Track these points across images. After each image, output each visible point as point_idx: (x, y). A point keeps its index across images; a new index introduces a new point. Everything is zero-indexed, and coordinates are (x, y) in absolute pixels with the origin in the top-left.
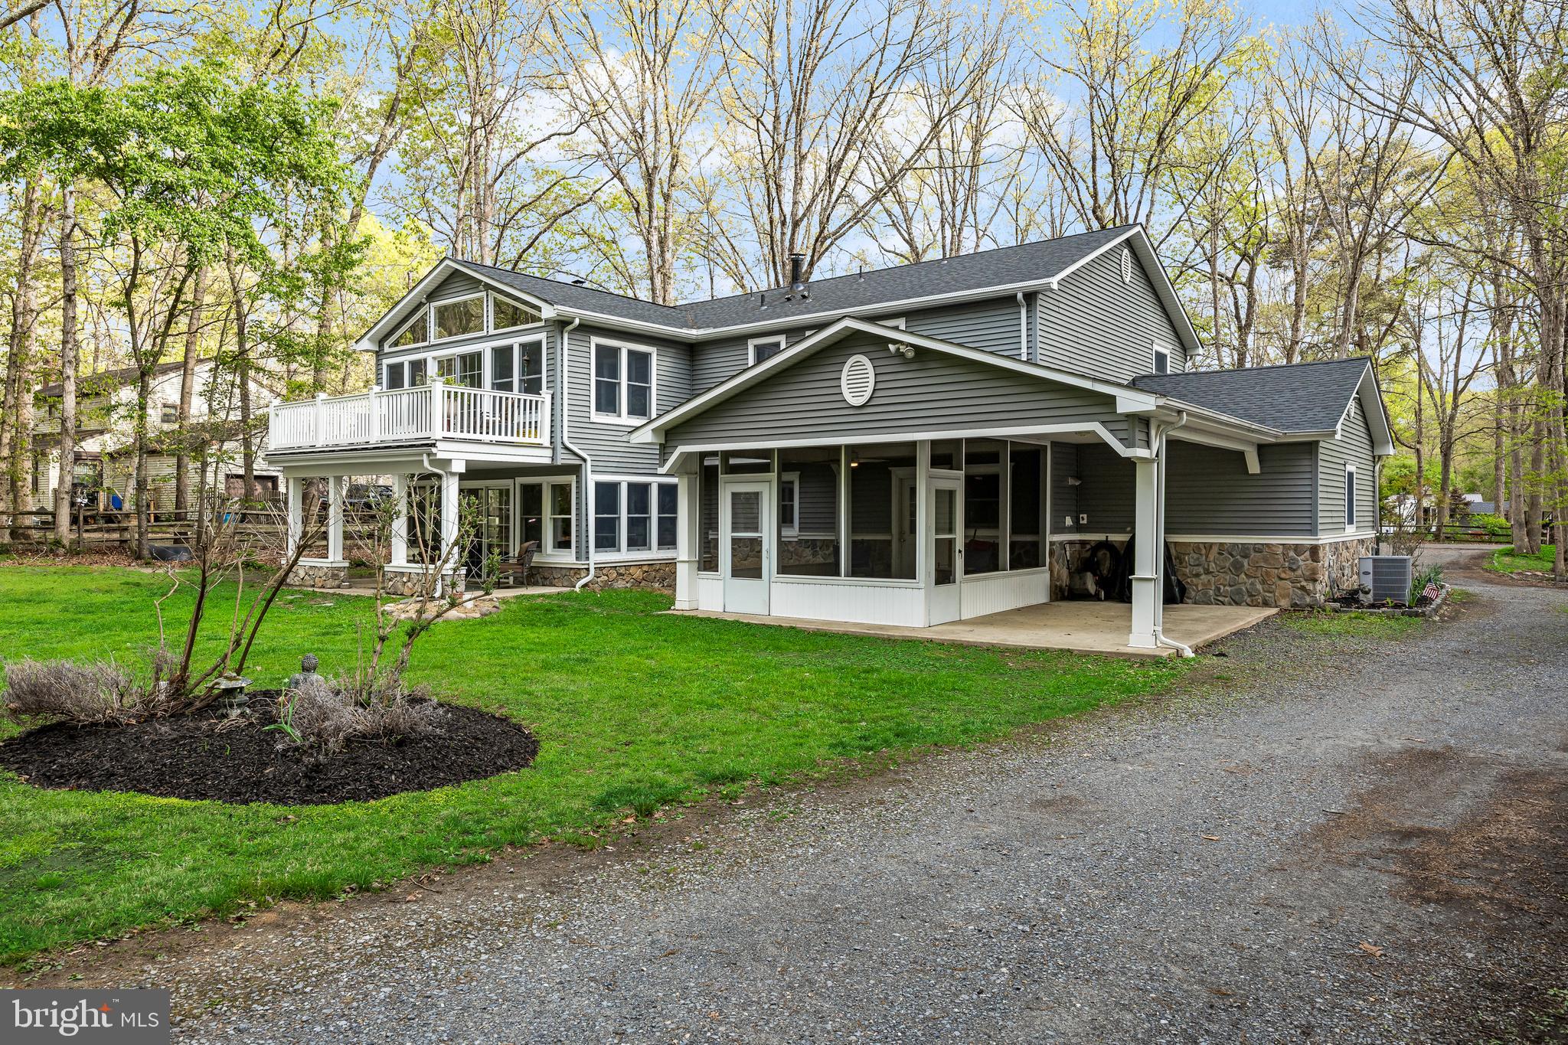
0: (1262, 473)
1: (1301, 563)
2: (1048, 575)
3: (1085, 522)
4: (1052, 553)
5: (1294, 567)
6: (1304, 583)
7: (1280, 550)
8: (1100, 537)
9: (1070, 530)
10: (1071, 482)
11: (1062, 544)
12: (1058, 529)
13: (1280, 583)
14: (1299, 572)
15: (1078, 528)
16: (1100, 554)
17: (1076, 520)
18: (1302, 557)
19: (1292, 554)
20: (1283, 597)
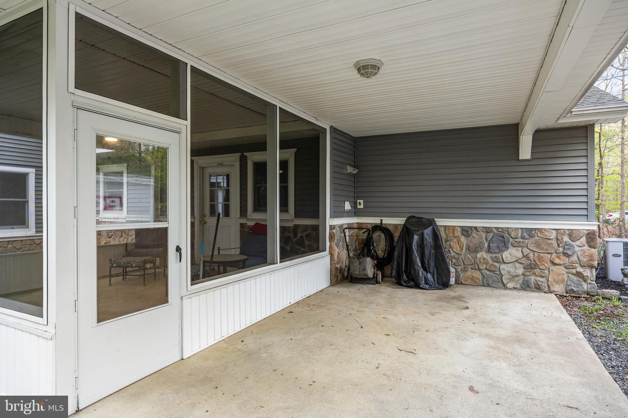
0: (533, 159)
1: (577, 249)
2: (328, 259)
3: (362, 207)
4: (332, 237)
5: (570, 252)
6: (580, 269)
7: (553, 235)
8: (376, 220)
9: (348, 214)
10: (350, 169)
11: (342, 228)
12: (337, 213)
13: (553, 268)
14: (575, 258)
15: (356, 212)
16: (376, 235)
17: (354, 205)
18: (578, 243)
19: (566, 239)
20: (557, 282)
